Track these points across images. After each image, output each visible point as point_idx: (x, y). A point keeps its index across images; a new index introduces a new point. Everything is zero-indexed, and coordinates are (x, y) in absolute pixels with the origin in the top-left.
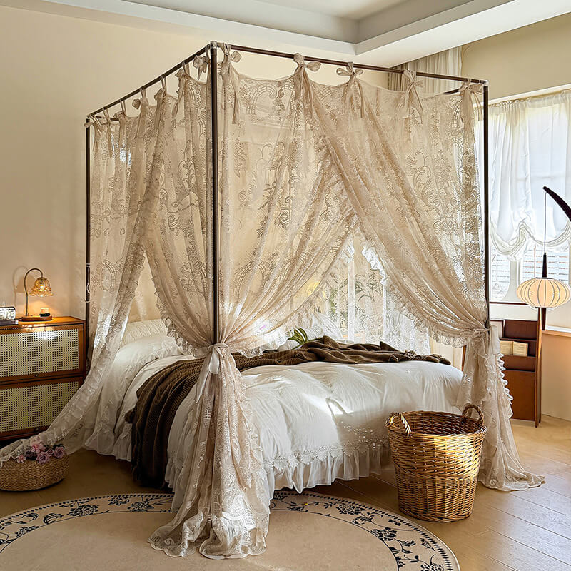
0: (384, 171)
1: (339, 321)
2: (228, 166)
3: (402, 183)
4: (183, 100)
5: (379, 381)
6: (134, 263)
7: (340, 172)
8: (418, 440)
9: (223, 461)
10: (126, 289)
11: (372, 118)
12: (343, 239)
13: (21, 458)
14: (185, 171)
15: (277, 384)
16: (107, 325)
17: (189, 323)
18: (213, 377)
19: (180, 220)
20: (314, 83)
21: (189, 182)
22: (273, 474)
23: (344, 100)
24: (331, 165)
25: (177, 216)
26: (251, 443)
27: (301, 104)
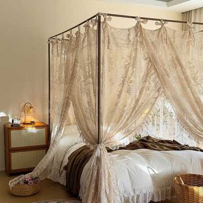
0: (176, 68)
1: (156, 128)
2: (105, 67)
3: (184, 73)
4: (87, 37)
5: (171, 159)
6: (67, 105)
7: (155, 69)
8: (187, 188)
9: (102, 193)
10: (63, 115)
11: (171, 44)
12: (156, 98)
13: (22, 183)
14: (87, 68)
15: (126, 159)
16: (56, 129)
17: (88, 133)
18: (98, 158)
19: (85, 88)
20: (144, 29)
21: (89, 73)
22: (123, 198)
23: (158, 37)
24: (151, 66)
25: (84, 87)
26: (113, 186)
27: (139, 39)
